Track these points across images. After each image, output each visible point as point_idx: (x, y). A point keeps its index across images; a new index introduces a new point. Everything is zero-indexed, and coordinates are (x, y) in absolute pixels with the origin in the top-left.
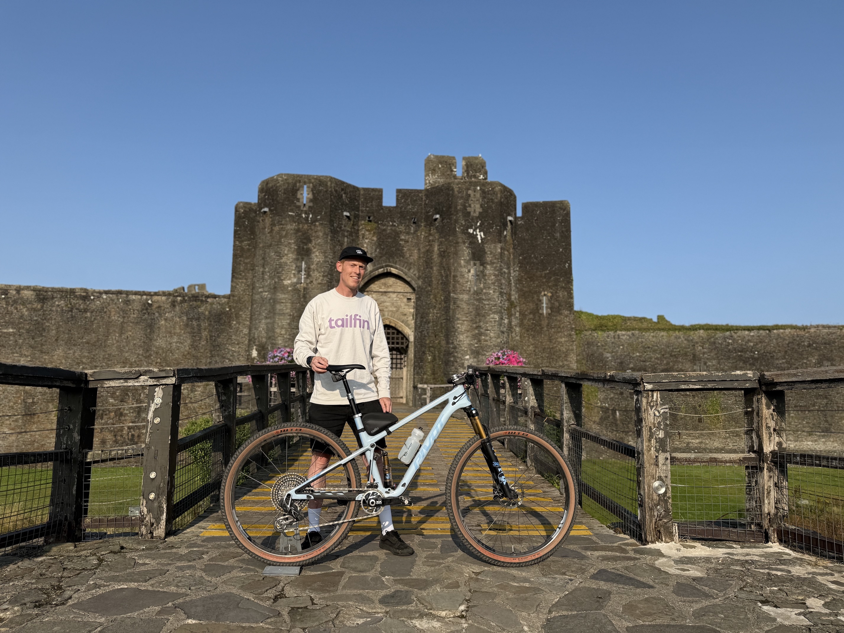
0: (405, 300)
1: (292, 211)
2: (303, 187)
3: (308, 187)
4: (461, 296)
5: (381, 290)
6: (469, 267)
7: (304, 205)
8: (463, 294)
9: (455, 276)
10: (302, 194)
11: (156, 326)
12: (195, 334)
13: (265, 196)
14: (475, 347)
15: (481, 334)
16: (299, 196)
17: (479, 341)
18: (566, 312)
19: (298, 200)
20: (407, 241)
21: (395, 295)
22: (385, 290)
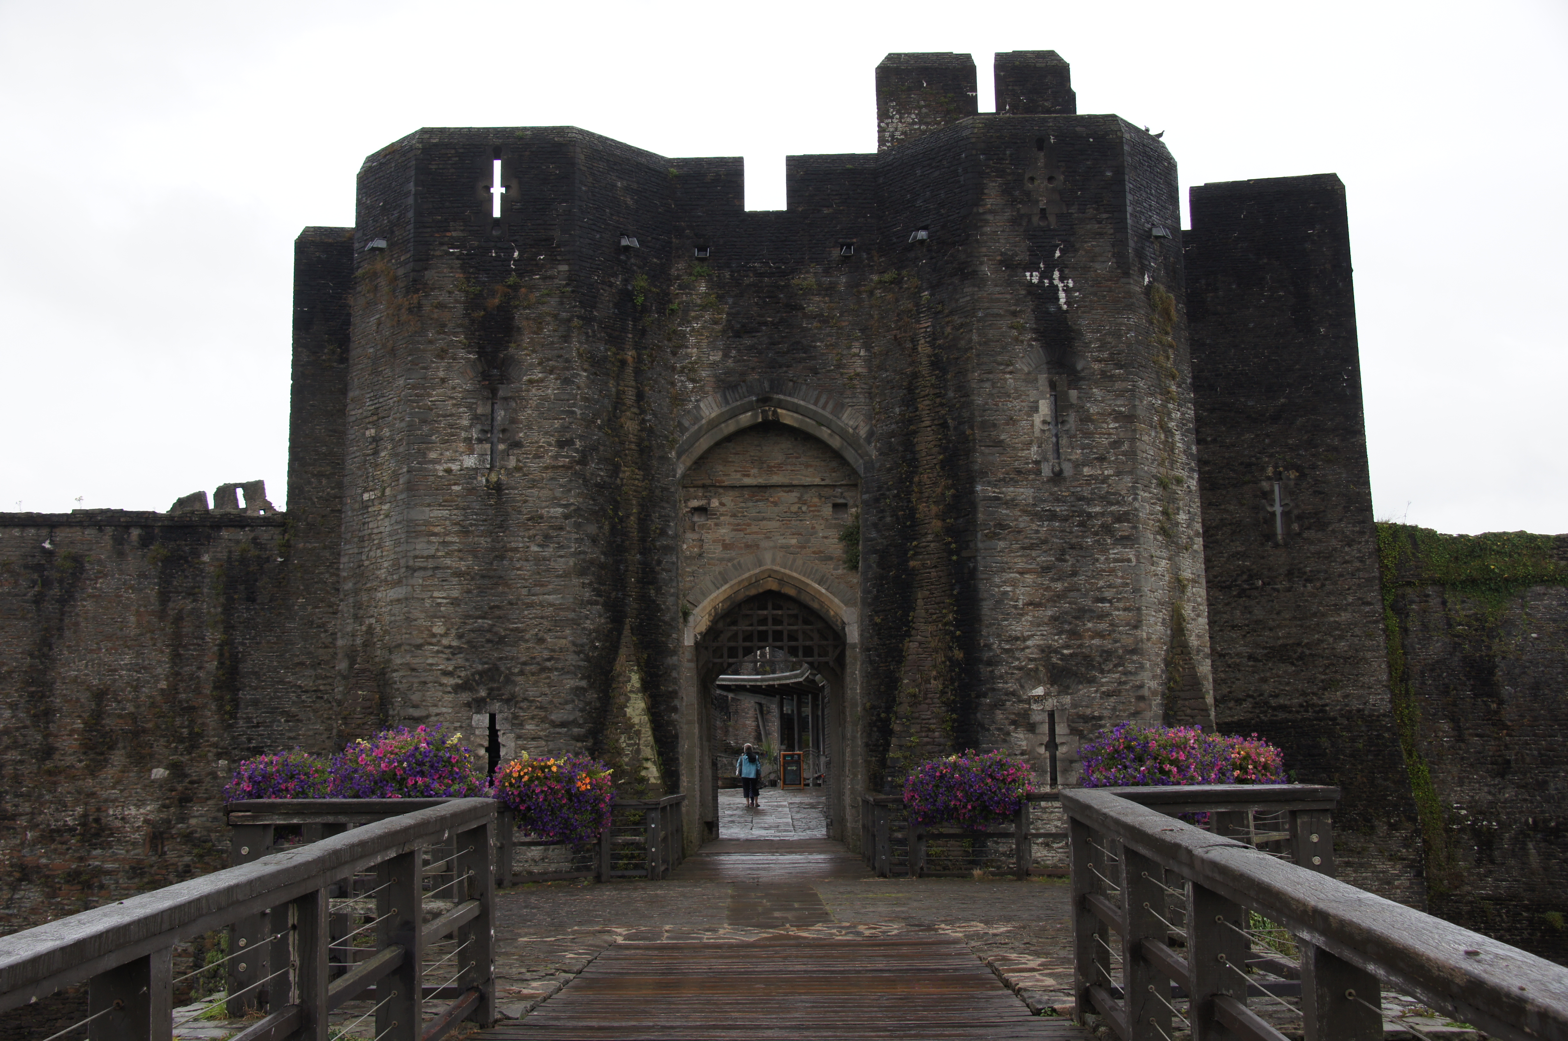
0: (827, 510)
1: (455, 243)
2: (490, 166)
3: (506, 165)
4: (1009, 492)
5: (747, 481)
6: (1034, 395)
7: (495, 221)
8: (1015, 482)
9: (988, 426)
10: (487, 188)
11: (69, 619)
12: (183, 640)
13: (376, 203)
14: (1064, 658)
15: (1080, 613)
16: (478, 193)
17: (1074, 634)
18: (1347, 532)
19: (477, 206)
20: (825, 320)
21: (793, 496)
22: (761, 481)
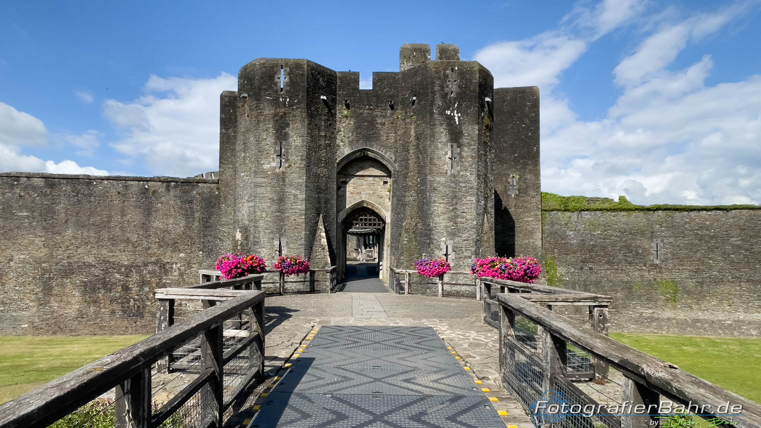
0: (381, 183)
1: (269, 95)
2: (280, 71)
3: (285, 71)
4: (438, 179)
6: (446, 149)
7: (282, 89)
8: (439, 176)
9: (431, 159)
10: (279, 78)
11: (154, 209)
12: (188, 216)
13: (244, 82)
14: (452, 229)
15: (457, 217)
16: (276, 80)
17: (456, 223)
18: (533, 194)
19: (276, 84)
20: (384, 124)
21: (372, 179)
22: (362, 174)
